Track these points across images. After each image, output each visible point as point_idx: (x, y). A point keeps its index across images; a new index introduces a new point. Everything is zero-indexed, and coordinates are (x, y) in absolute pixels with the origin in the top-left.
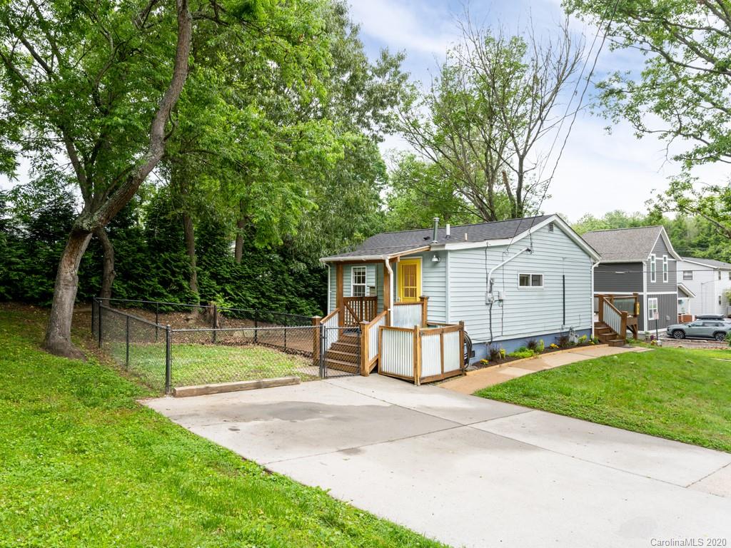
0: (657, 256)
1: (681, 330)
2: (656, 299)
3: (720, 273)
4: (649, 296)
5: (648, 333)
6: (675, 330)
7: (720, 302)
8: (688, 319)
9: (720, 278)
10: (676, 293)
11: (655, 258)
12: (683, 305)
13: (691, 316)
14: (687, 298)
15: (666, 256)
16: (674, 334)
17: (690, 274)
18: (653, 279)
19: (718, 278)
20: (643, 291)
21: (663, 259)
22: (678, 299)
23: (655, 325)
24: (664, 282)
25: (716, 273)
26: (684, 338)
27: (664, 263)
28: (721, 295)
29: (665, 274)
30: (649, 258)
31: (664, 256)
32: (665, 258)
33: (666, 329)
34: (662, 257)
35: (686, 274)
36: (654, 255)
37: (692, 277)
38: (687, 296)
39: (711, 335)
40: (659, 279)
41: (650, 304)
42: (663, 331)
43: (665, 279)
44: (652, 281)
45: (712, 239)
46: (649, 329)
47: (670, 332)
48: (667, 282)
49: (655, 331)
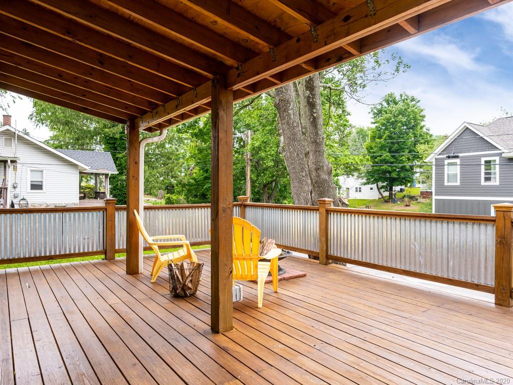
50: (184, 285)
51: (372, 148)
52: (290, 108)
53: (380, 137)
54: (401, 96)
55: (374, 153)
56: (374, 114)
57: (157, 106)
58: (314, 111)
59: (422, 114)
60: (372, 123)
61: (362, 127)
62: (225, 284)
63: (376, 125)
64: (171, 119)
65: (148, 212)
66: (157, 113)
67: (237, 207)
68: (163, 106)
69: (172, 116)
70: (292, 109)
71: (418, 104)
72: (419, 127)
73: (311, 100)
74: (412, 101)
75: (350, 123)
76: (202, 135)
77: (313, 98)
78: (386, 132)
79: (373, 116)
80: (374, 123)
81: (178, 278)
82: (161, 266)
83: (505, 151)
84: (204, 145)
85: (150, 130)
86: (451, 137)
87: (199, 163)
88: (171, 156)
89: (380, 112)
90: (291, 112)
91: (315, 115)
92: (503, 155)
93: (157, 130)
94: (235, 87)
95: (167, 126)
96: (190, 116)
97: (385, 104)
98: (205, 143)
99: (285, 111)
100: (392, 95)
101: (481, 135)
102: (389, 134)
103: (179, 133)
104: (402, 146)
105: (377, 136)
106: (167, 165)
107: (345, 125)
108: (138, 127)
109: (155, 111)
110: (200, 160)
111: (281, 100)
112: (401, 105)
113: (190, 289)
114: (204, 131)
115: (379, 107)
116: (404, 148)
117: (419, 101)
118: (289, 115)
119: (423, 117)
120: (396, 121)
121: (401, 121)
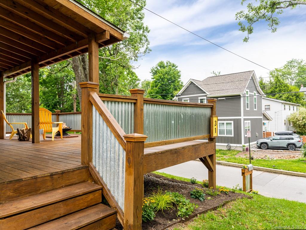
0: (250, 92)
1: (266, 143)
2: (250, 121)
3: (285, 105)
4: (245, 119)
5: (244, 146)
6: (262, 143)
7: (285, 124)
8: (268, 134)
9: (285, 109)
10: (262, 117)
11: (249, 93)
12: (266, 126)
13: (271, 133)
14: (268, 121)
15: (256, 92)
16: (261, 146)
17: (268, 107)
18: (248, 108)
19: (284, 109)
20: (240, 116)
21: (254, 94)
22: (263, 121)
23: (249, 140)
24: (255, 110)
25: (283, 105)
26: (268, 149)
27: (254, 97)
28: (285, 119)
29: (255, 104)
30: (244, 92)
31: (254, 92)
32: (255, 93)
33: (256, 142)
34: (253, 92)
35: (266, 107)
36: (248, 90)
37: (269, 108)
38: (268, 120)
39: (285, 146)
40: (252, 108)
41: (246, 125)
42: (253, 144)
43: (255, 108)
44: (247, 109)
45: (277, 90)
46: (245, 143)
47: (259, 145)
48: (256, 110)
49: (248, 144)
50: (24, 136)
51: (152, 93)
52: (79, 69)
53: (156, 87)
54: (167, 63)
55: (153, 96)
56: (153, 73)
57: (12, 68)
58: (86, 71)
59: (179, 74)
60: (152, 78)
61: (149, 81)
62: (36, 128)
63: (154, 80)
64: (18, 73)
65: (8, 116)
66: (11, 70)
67: (55, 115)
68: (14, 68)
69: (18, 71)
70: (80, 70)
71: (177, 68)
72: (177, 81)
73: (84, 67)
74: (173, 67)
75: (138, 78)
76: (45, 84)
77: (85, 66)
78: (159, 84)
79: (152, 75)
80: (153, 79)
81: (21, 134)
82: (14, 133)
83: (208, 94)
84: (47, 90)
85: (9, 77)
86: (186, 86)
87: (43, 101)
88: (23, 96)
89: (156, 72)
90: (79, 71)
91: (86, 73)
92: (208, 96)
93: (12, 77)
94: (40, 63)
95: (17, 76)
96: (26, 72)
97: (159, 68)
98: (48, 89)
99: (76, 71)
100: (162, 62)
101: (197, 85)
102: (160, 85)
103: (29, 82)
104: (167, 92)
105: (154, 86)
106: (21, 101)
107: (135, 79)
108: (3, 76)
109: (11, 69)
110: (44, 99)
111: (75, 66)
112: (167, 69)
113: (26, 138)
114: (47, 81)
115: (156, 69)
116: (169, 93)
117: (177, 67)
118: (78, 73)
119: (179, 76)
120: (164, 78)
121: (167, 78)
